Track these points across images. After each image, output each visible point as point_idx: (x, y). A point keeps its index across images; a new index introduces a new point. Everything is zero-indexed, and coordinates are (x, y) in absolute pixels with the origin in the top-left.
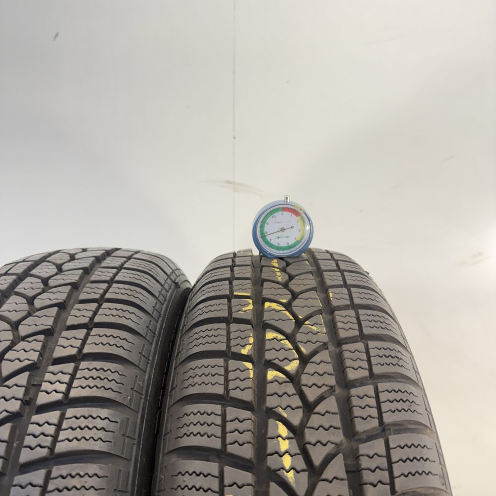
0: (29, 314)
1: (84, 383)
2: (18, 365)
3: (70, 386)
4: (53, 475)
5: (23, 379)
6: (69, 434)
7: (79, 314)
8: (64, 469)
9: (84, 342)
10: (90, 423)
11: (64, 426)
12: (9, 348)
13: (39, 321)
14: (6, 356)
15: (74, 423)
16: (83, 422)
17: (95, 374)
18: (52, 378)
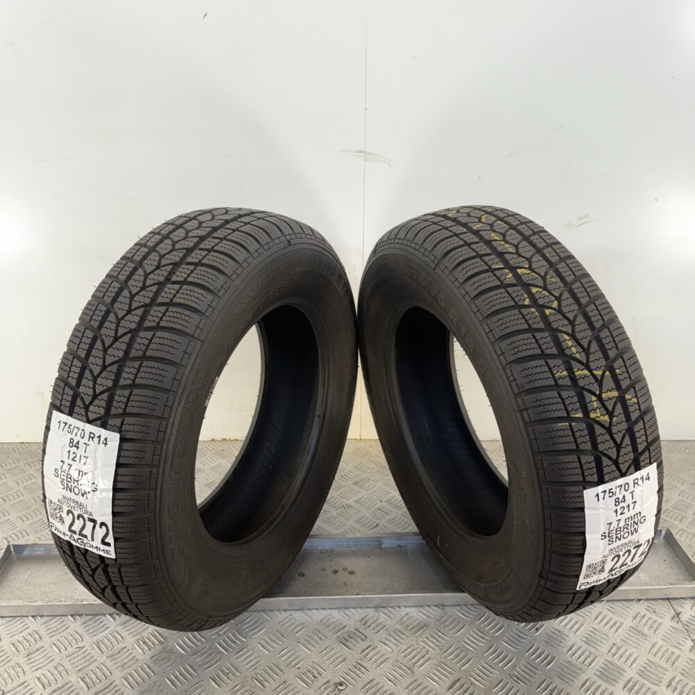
0: (184, 239)
1: (196, 276)
2: (169, 262)
3: (189, 275)
4: (170, 310)
5: (169, 268)
6: (181, 296)
7: (207, 244)
8: (174, 309)
9: (204, 257)
10: (192, 293)
11: (180, 292)
12: (168, 253)
13: (187, 243)
14: (165, 257)
15: (185, 292)
16: (189, 292)
17: (202, 273)
18: (182, 270)
